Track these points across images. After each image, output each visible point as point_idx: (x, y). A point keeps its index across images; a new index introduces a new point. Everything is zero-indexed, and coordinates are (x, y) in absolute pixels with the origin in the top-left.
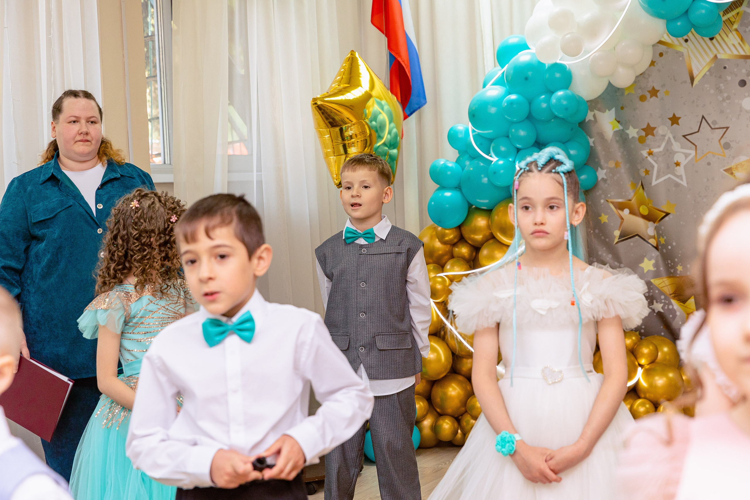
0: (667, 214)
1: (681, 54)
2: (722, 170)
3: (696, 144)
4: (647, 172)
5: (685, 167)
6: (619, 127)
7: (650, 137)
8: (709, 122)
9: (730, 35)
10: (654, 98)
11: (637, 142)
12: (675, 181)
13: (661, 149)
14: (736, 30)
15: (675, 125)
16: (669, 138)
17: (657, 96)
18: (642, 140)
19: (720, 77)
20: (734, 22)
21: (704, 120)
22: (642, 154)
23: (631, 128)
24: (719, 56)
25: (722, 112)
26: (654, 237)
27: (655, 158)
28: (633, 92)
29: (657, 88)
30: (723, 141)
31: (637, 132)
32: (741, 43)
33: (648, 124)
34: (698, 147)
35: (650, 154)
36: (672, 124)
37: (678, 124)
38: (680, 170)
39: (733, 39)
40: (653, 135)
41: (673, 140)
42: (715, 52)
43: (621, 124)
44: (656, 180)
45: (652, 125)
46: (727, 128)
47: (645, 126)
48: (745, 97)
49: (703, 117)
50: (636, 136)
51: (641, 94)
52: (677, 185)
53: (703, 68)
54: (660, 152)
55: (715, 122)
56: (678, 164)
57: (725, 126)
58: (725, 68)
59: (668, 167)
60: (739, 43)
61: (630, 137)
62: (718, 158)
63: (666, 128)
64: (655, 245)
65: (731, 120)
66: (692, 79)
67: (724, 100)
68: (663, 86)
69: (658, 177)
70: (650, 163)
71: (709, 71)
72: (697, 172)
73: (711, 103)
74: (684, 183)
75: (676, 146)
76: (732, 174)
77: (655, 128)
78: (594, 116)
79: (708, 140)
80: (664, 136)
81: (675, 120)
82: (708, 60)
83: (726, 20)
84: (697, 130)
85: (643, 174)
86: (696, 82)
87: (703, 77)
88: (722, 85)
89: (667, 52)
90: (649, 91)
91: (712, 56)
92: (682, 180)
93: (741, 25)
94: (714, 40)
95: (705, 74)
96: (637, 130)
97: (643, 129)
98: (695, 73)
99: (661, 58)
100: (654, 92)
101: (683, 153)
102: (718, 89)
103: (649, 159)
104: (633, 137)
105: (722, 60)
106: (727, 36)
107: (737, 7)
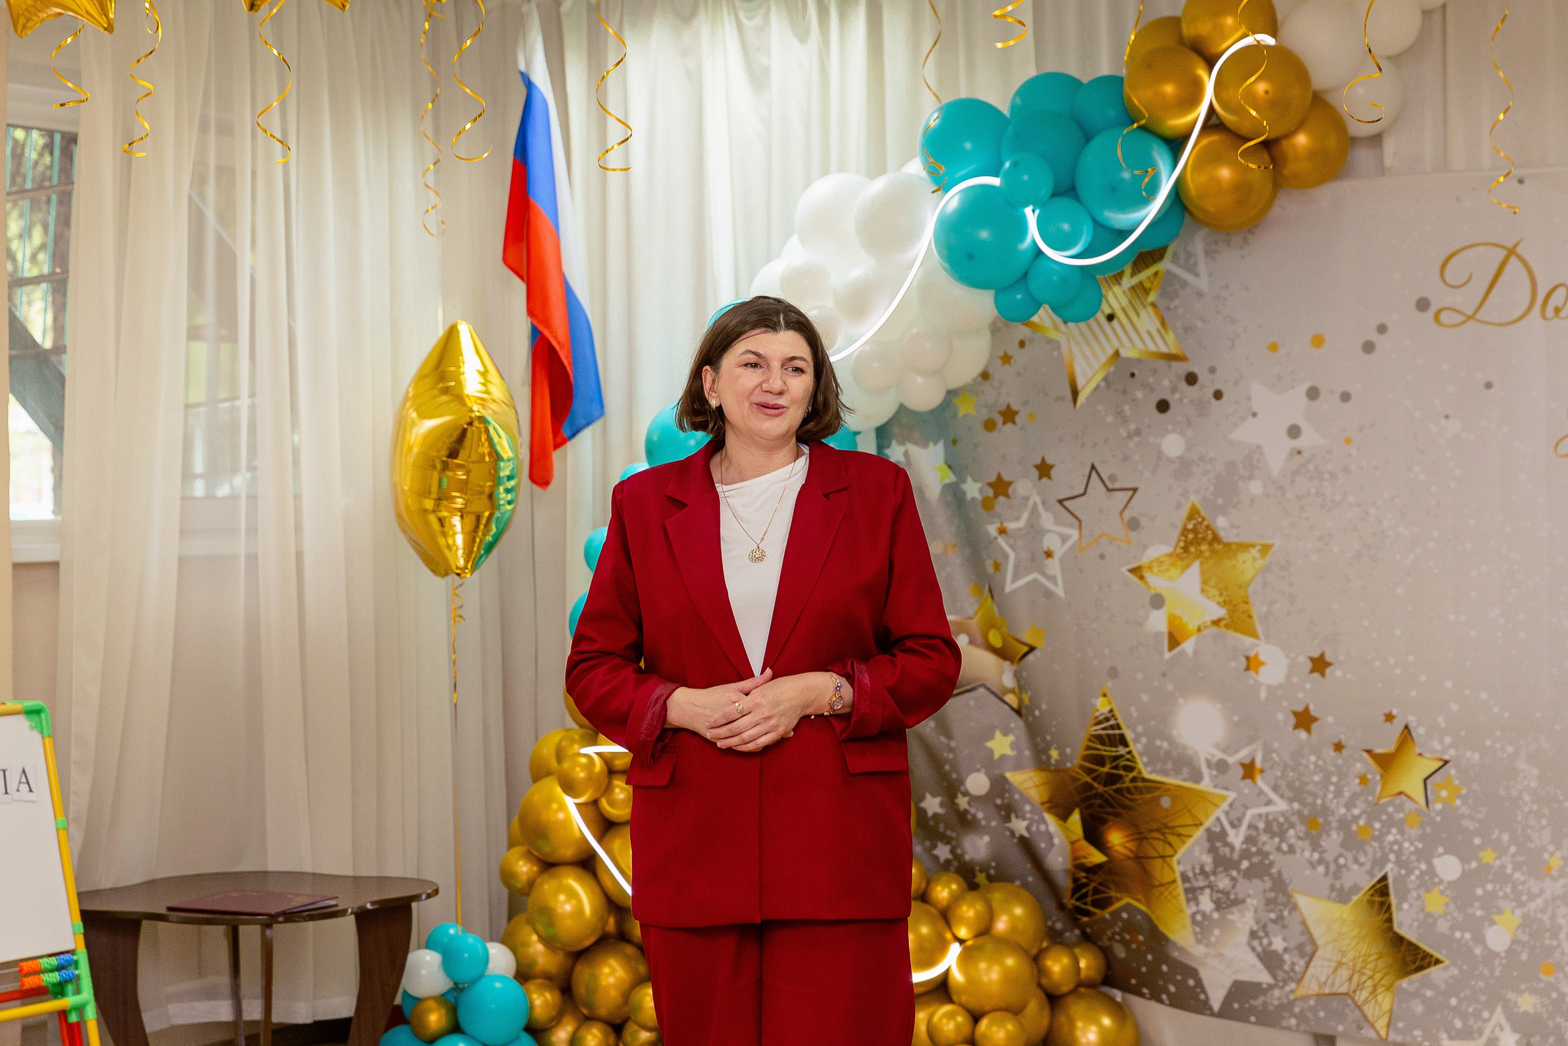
0: (1032, 649)
1: (1056, 345)
2: (1124, 570)
3: (1081, 517)
4: (997, 566)
5: (1062, 560)
6: (951, 478)
7: (1002, 499)
8: (1105, 477)
9: (1143, 313)
10: (1009, 425)
11: (980, 509)
12: (1044, 586)
13: (1021, 524)
14: (1153, 305)
15: (1045, 480)
16: (1035, 504)
17: (1014, 422)
18: (988, 504)
19: (1124, 392)
20: (1150, 289)
21: (1094, 474)
22: (987, 532)
23: (969, 479)
24: (1124, 353)
25: (1126, 459)
26: (1012, 691)
27: (1011, 541)
28: (973, 412)
29: (1014, 407)
30: (1127, 514)
31: (980, 490)
32: (1162, 330)
33: (999, 477)
34: (1083, 524)
35: (1002, 531)
36: (1040, 478)
37: (1050, 477)
38: (1054, 566)
39: (1147, 321)
40: (1007, 496)
41: (1041, 508)
42: (1116, 344)
43: (954, 473)
44: (1013, 582)
45: (1006, 477)
46: (1135, 490)
47: (993, 478)
48: (1167, 432)
49: (1093, 467)
50: (978, 496)
51: (986, 417)
52: (1049, 594)
53: (1095, 374)
54: (1020, 529)
55: (1113, 478)
56: (1049, 554)
57: (1131, 486)
58: (1133, 375)
59: (1033, 559)
60: (1158, 331)
61: (969, 497)
62: (1119, 547)
63: (1030, 485)
64: (1015, 705)
65: (1142, 474)
66: (1075, 393)
67: (1130, 436)
68: (1026, 403)
69: (1015, 578)
70: (1002, 549)
71: (1105, 379)
72: (1081, 571)
73: (1106, 441)
74: (1060, 591)
75: (1047, 520)
76: (1142, 578)
77: (1010, 483)
78: (906, 454)
79: (1101, 510)
80: (1026, 499)
81: (1044, 470)
82: (1103, 359)
83: (1137, 285)
84: (1081, 491)
85: (990, 570)
86: (1082, 398)
87: (1095, 390)
88: (1126, 407)
89: (1032, 340)
90: (1001, 413)
91: (1110, 352)
92: (1056, 584)
93: (1163, 295)
94: (1115, 323)
95: (1098, 386)
96: (979, 485)
97: (990, 485)
98: (1080, 382)
99: (1023, 350)
100: (1009, 415)
101: (1061, 535)
102: (1120, 414)
103: (1001, 541)
104: (973, 499)
105: (1129, 360)
106: (1138, 314)
107: (1155, 262)
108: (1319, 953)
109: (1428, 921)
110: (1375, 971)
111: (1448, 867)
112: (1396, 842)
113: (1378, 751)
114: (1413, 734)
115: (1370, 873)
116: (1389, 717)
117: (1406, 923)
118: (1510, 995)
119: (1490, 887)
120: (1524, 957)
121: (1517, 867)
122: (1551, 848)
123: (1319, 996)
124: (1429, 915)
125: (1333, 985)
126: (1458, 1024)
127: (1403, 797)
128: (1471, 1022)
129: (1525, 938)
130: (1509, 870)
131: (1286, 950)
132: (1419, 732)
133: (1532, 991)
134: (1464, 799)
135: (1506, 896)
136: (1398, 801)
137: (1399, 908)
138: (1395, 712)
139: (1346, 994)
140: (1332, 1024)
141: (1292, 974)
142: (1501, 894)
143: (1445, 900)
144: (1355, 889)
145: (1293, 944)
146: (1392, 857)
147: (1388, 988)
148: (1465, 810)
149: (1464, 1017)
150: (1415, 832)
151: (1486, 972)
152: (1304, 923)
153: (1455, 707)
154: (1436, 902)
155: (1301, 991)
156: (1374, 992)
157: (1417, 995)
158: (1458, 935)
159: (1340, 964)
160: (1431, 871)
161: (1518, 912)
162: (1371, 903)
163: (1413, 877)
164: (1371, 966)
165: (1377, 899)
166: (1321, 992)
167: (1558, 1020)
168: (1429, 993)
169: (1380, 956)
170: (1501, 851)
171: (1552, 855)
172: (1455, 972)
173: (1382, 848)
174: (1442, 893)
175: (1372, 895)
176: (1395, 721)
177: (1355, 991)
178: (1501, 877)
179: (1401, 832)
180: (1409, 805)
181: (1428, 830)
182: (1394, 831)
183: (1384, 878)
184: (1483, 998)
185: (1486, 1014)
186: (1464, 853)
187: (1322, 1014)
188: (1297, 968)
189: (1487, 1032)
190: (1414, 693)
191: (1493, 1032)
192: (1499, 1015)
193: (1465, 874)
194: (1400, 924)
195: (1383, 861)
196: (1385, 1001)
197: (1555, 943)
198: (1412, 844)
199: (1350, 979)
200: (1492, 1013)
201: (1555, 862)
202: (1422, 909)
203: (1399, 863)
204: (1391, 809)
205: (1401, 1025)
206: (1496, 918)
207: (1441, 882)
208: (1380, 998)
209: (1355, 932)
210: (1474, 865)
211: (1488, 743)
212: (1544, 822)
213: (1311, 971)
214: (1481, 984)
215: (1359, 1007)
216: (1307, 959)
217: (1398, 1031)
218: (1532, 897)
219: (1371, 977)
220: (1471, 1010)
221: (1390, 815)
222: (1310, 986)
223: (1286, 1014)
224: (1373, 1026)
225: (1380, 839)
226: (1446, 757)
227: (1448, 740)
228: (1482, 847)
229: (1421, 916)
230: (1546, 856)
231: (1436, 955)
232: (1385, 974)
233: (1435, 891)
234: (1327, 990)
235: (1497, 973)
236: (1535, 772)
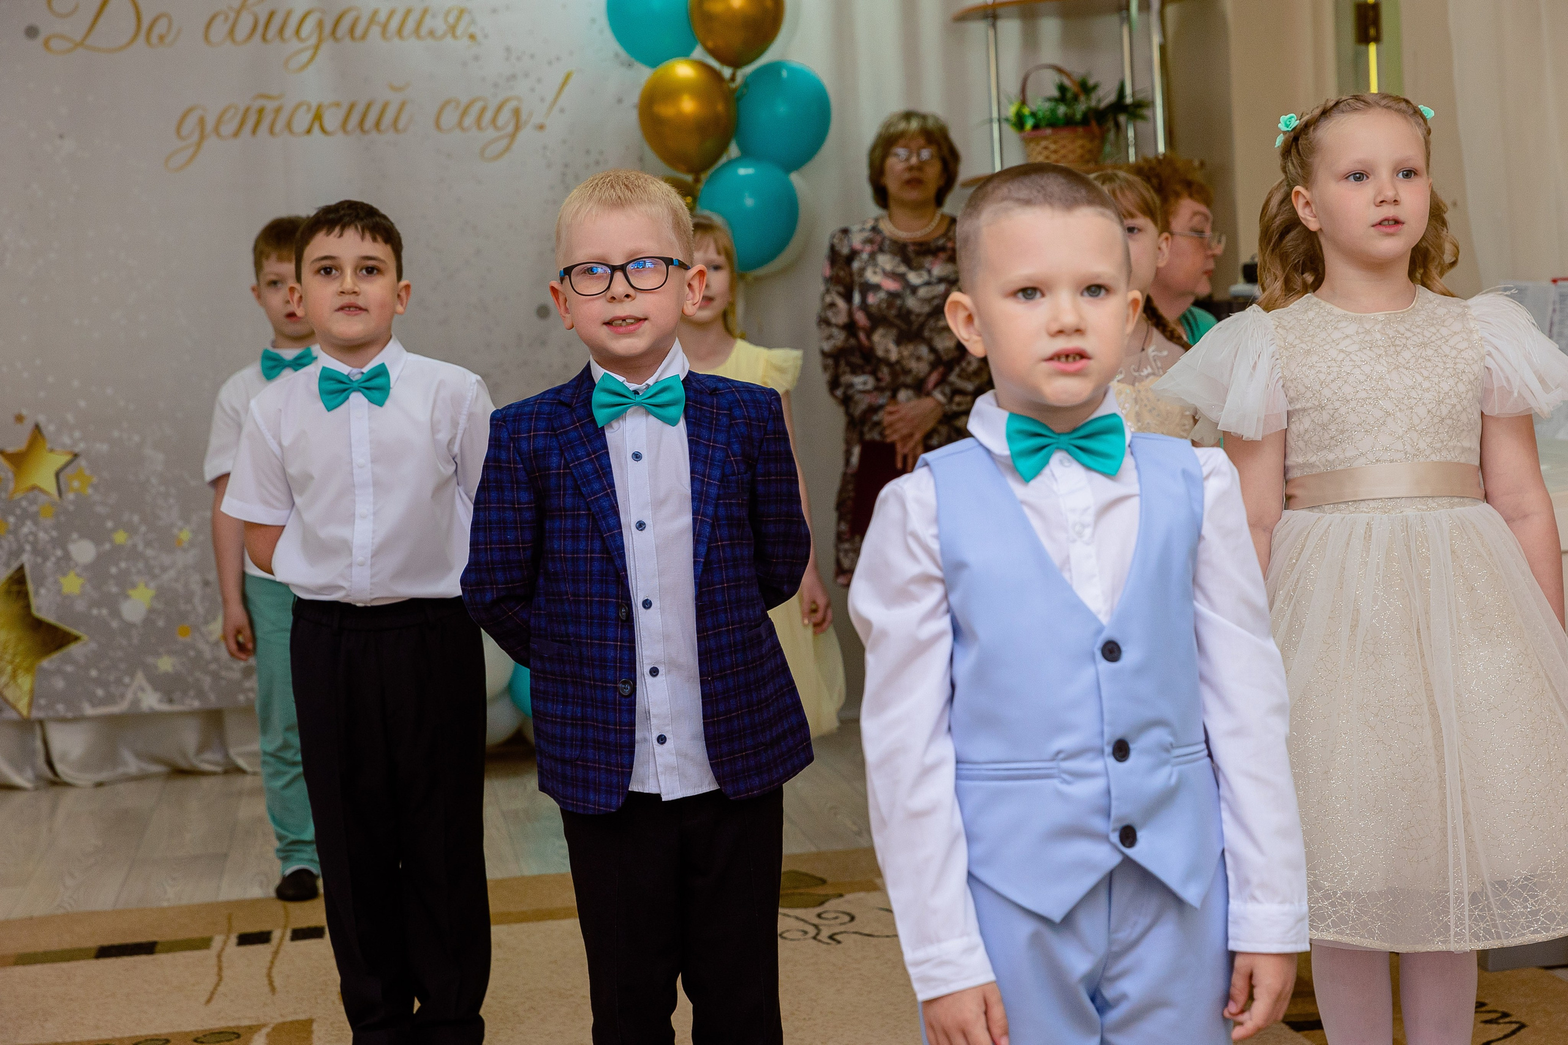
109: (66, 602)
110: (14, 655)
111: (83, 551)
112: (31, 533)
113: (10, 449)
114: (45, 432)
115: (7, 565)
116: (19, 419)
117: (43, 606)
118: (150, 660)
119: (123, 565)
120: (161, 623)
121: (148, 544)
122: (180, 523)
124: (66, 597)
126: (100, 692)
127: (36, 492)
128: (113, 689)
129: (159, 606)
130: (140, 547)
132: (49, 429)
133: (170, 653)
134: (95, 487)
135: (139, 572)
136: (31, 495)
137: (37, 593)
138: (24, 412)
142: (134, 570)
143: (80, 581)
146: (28, 547)
147: (28, 670)
148: (97, 498)
149: (104, 684)
150: (48, 522)
151: (124, 642)
153: (82, 404)
154: (72, 584)
156: (14, 676)
157: (59, 671)
158: (95, 612)
160: (67, 556)
161: (152, 584)
162: (8, 593)
163: (49, 564)
164: (11, 651)
165: (15, 588)
167: (198, 674)
168: (69, 668)
169: (20, 640)
170: (131, 530)
171: (181, 529)
172: (93, 646)
173: (18, 540)
174: (78, 575)
175: (9, 586)
176: (25, 421)
178: (134, 554)
179: (36, 523)
180: (42, 498)
181: (62, 518)
182: (29, 523)
183: (21, 568)
184: (123, 666)
185: (127, 680)
186: (97, 536)
189: (129, 696)
190: (42, 394)
191: (135, 694)
192: (140, 678)
193: (100, 557)
194: (39, 609)
195: (18, 553)
196: (25, 682)
197: (189, 607)
198: (46, 531)
200: (132, 676)
201: (185, 535)
202: (59, 592)
203: (36, 552)
204: (24, 503)
205: (43, 702)
206: (131, 592)
207: (77, 565)
208: (20, 681)
210: (107, 546)
211: (116, 434)
212: (172, 501)
214: (120, 654)
217: (40, 708)
218: (164, 569)
219: (11, 662)
220: (112, 678)
221: (24, 510)
224: (14, 707)
225: (15, 532)
226: (77, 450)
227: (77, 434)
228: (115, 530)
229: (58, 599)
230: (175, 531)
231: (75, 632)
232: (26, 657)
233: (72, 575)
235: (135, 641)
236: (160, 457)
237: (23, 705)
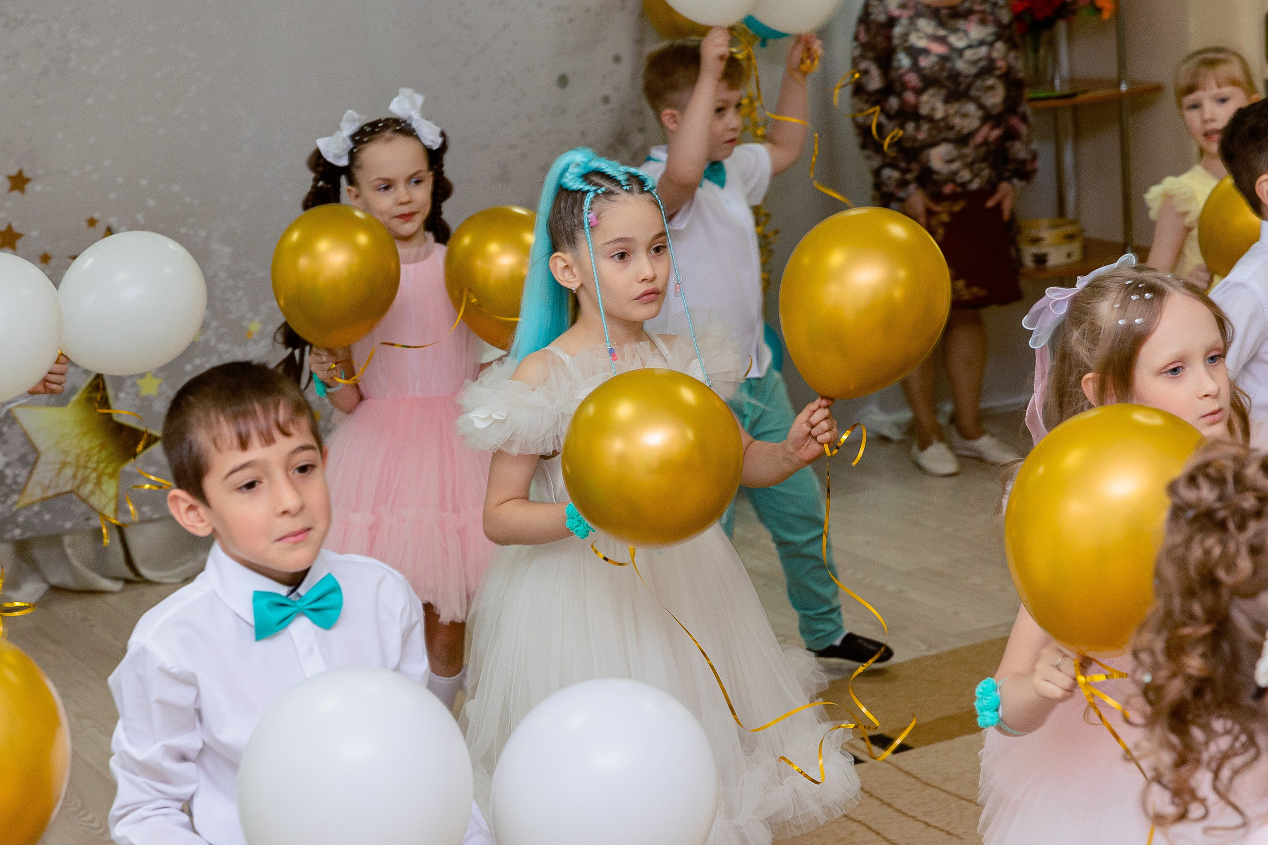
108: (43, 459)
109: (144, 404)
110: (98, 462)
116: (94, 223)
117: (123, 410)
119: (197, 362)
121: (220, 339)
122: (249, 315)
123: (44, 501)
124: (145, 399)
125: (57, 486)
130: (213, 343)
131: (8, 465)
137: (116, 398)
138: (98, 216)
139: (71, 491)
140: (59, 523)
141: (14, 487)
143: (158, 382)
144: (74, 390)
145: (14, 456)
147: (112, 476)
152: (25, 435)
153: (151, 202)
154: (150, 385)
155: (25, 500)
156: (98, 483)
159: (64, 465)
162: (89, 400)
164: (95, 459)
165: (95, 394)
166: (45, 496)
169: (103, 446)
171: (251, 321)
174: (154, 376)
175: (90, 392)
176: (98, 225)
177: (79, 487)
178: (207, 350)
183: (100, 374)
187: (47, 517)
188: (20, 480)
190: (112, 196)
194: (119, 413)
196: (110, 487)
199: (74, 476)
201: (255, 327)
202: (138, 394)
205: (129, 506)
208: (104, 487)
209: (77, 431)
211: (183, 230)
212: (240, 293)
213: (35, 478)
215: (84, 501)
216: (29, 468)
219: (95, 469)
222: (34, 493)
223: (10, 527)
224: (101, 514)
229: (137, 402)
230: (245, 323)
232: (109, 463)
233: (149, 375)
234: (51, 493)
236: (227, 250)
237: (109, 511)
